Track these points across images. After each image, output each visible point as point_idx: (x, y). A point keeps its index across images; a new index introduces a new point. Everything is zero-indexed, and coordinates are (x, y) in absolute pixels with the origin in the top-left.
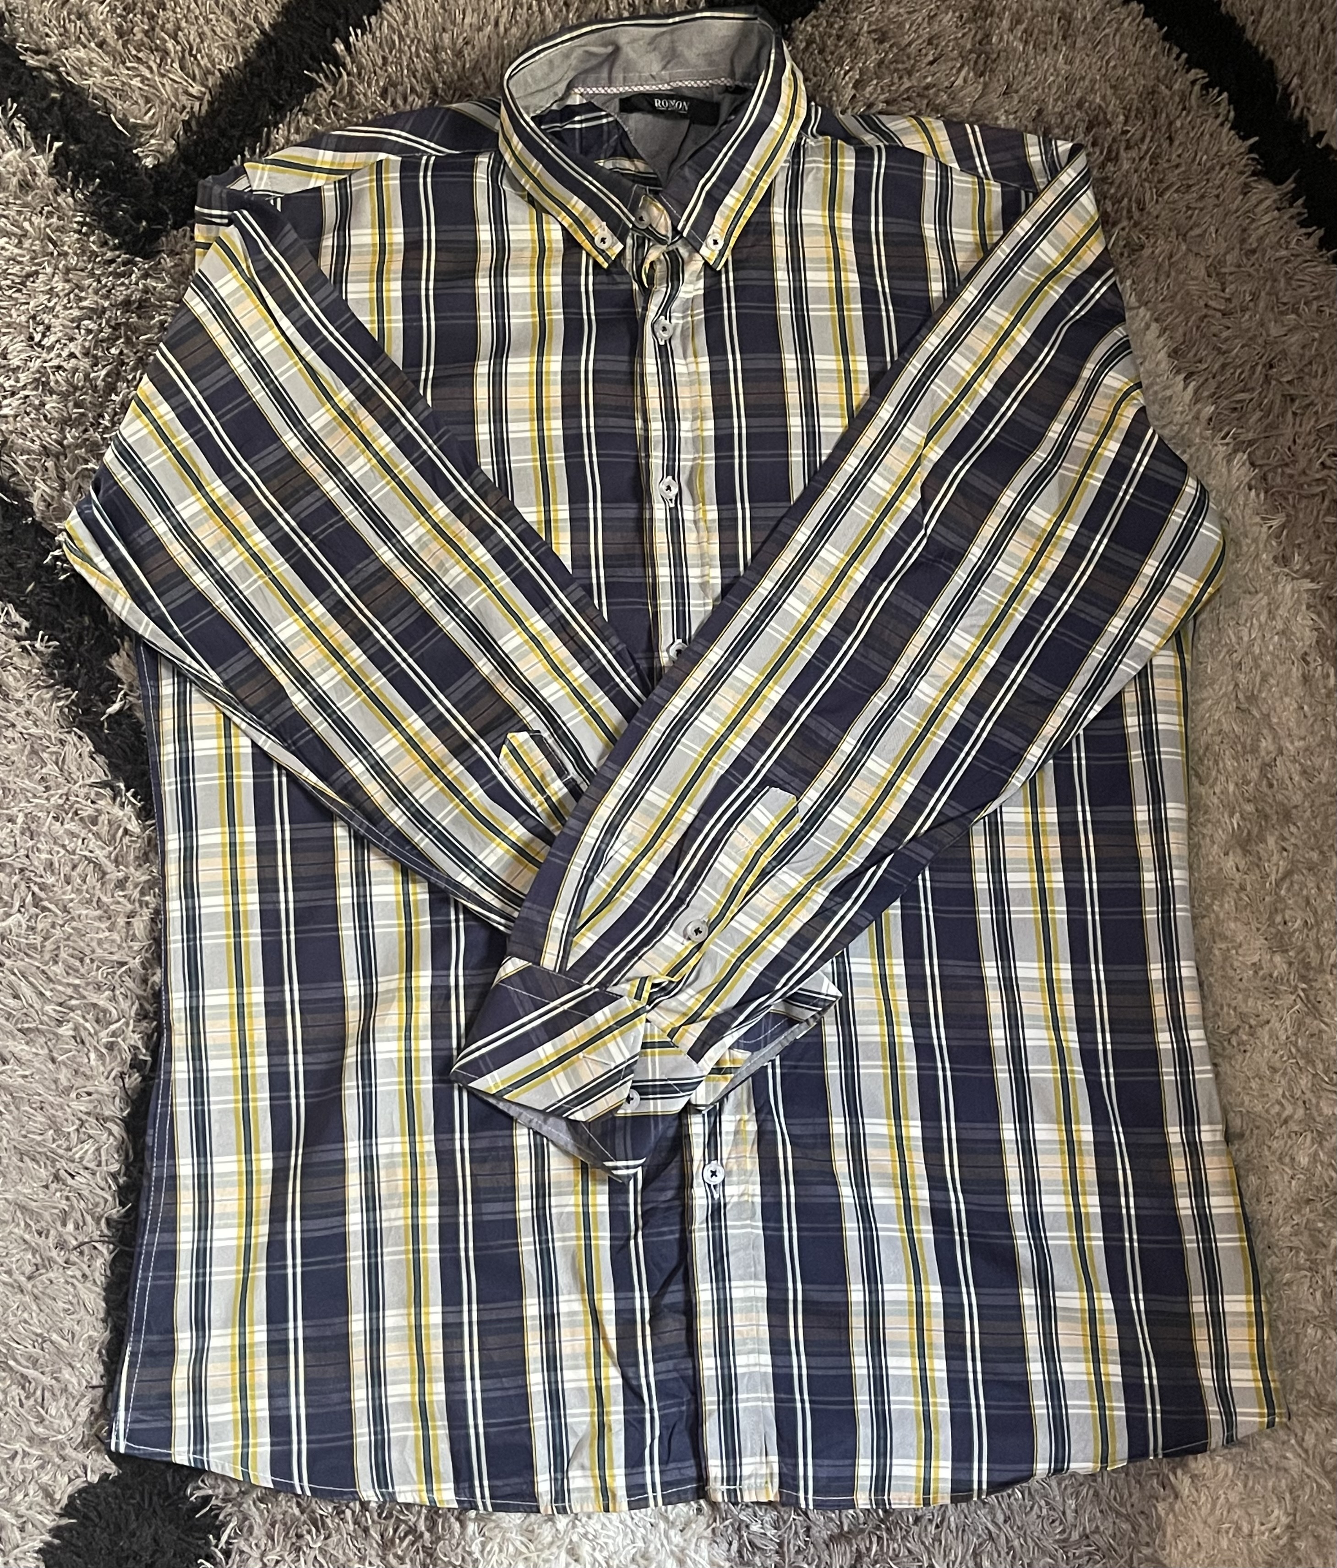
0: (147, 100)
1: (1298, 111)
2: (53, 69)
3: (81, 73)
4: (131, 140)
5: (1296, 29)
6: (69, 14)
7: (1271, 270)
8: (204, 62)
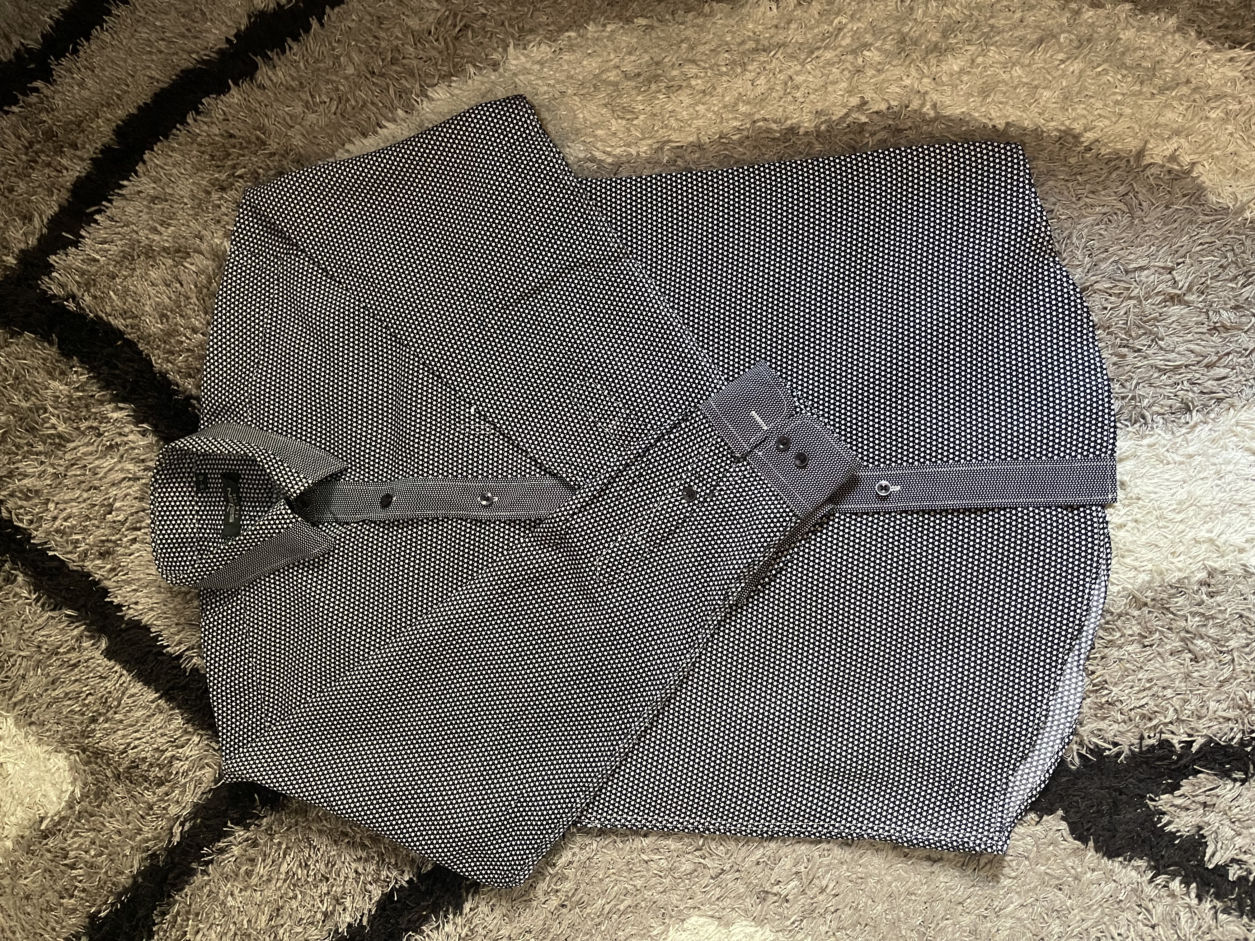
1: (212, 55)
5: (162, 56)
7: (313, 72)
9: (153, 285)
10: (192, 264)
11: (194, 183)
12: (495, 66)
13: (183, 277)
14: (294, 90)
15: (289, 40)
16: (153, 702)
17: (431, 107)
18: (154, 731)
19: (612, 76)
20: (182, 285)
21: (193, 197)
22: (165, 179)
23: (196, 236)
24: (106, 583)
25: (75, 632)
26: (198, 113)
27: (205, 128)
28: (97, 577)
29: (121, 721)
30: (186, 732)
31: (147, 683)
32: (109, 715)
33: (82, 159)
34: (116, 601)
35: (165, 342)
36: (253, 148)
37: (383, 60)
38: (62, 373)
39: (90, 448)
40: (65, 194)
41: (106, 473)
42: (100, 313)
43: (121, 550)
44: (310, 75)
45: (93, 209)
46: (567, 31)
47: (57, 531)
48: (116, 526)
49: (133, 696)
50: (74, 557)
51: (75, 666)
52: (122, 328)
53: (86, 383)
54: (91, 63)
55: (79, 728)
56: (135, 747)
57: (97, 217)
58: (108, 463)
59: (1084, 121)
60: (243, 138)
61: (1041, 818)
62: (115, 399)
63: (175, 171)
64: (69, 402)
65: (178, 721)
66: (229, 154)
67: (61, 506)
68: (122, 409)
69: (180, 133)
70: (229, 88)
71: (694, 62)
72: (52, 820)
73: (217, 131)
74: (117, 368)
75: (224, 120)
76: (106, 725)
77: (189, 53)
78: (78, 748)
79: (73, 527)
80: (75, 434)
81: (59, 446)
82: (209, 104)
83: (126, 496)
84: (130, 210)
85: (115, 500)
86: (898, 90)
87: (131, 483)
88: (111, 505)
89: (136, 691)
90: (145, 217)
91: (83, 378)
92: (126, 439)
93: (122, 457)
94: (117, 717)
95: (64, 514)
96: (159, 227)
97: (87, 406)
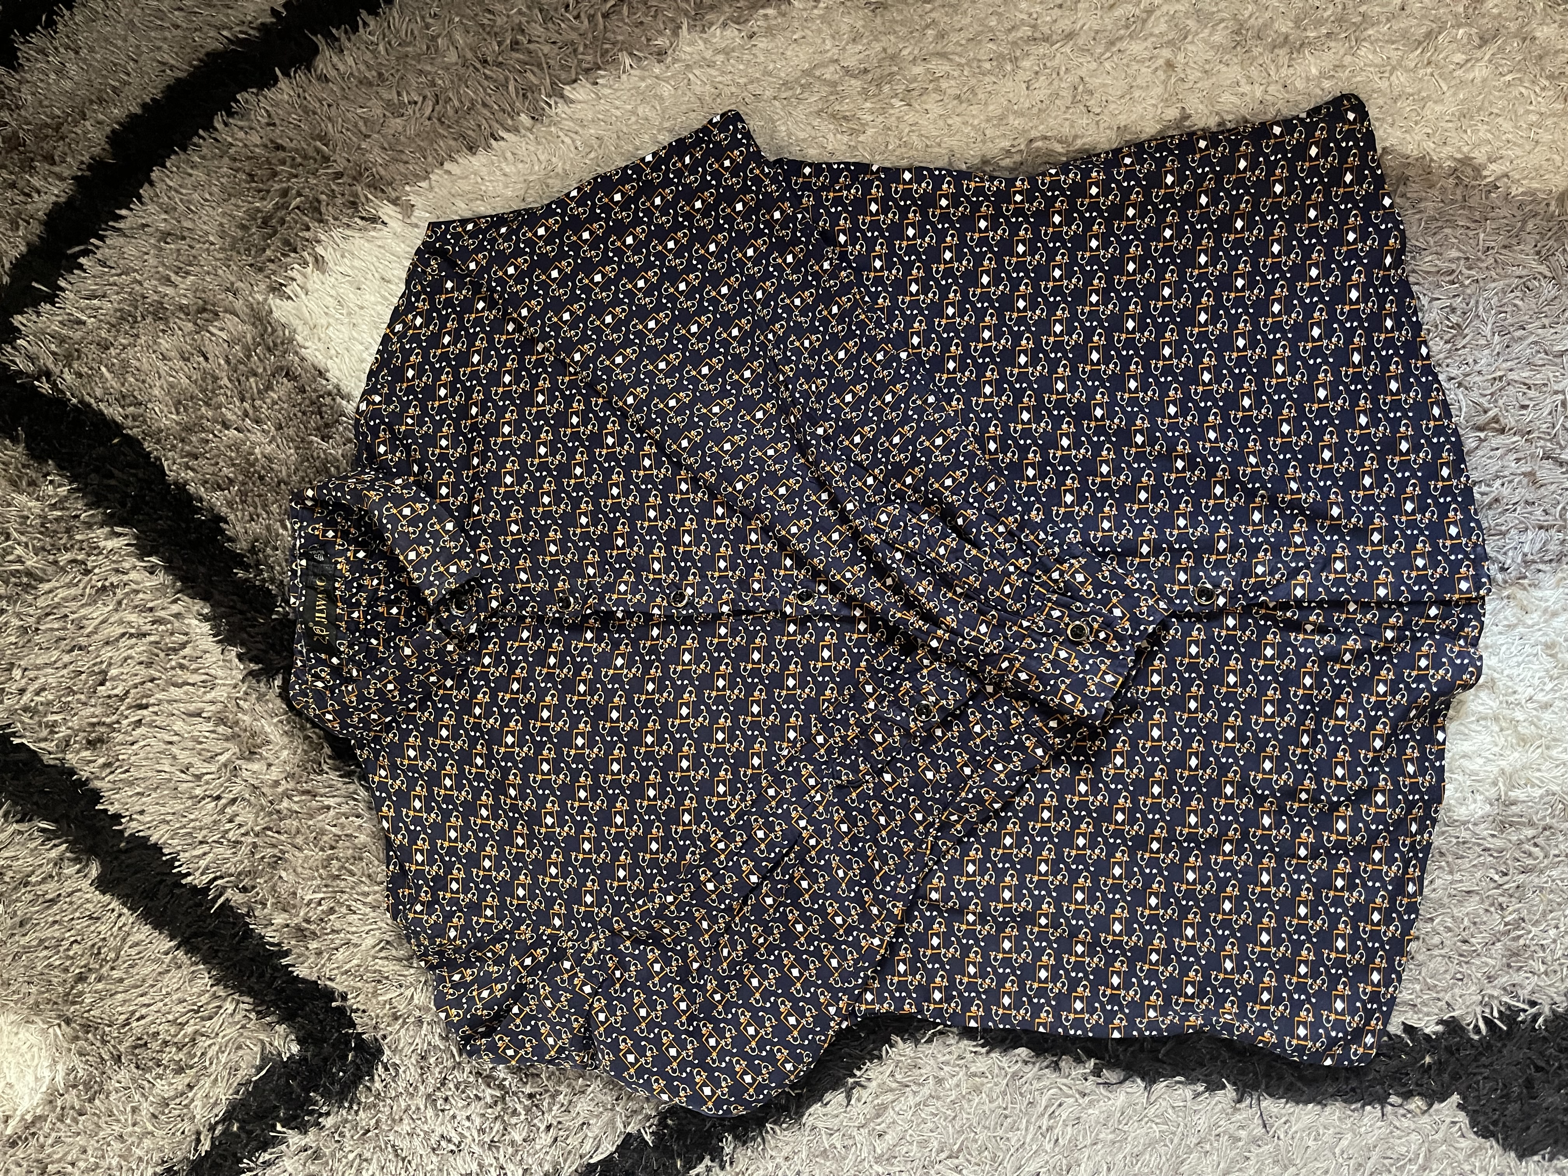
0: (239, 1047)
1: (251, 32)
2: (212, 1128)
3: (215, 1104)
4: (275, 1063)
5: (179, 32)
6: (163, 1113)
7: (398, 59)
8: (204, 999)
9: (164, 358)
10: (222, 329)
11: (224, 214)
12: (661, 54)
13: (210, 349)
14: (371, 84)
15: (364, 13)
16: (167, 953)
17: (568, 111)
18: (168, 994)
19: (829, 73)
20: (206, 359)
21: (222, 235)
22: (182, 207)
23: (228, 290)
24: (98, 784)
25: (54, 854)
26: (230, 114)
27: (241, 134)
28: (85, 775)
29: (121, 980)
30: (215, 997)
31: (158, 926)
32: (104, 971)
33: (62, 179)
34: (112, 810)
35: (183, 441)
36: (311, 164)
37: (500, 44)
38: (32, 483)
39: (73, 591)
40: (36, 228)
41: (96, 628)
42: (87, 398)
43: (119, 737)
44: (394, 63)
45: (77, 249)
46: (763, 7)
47: (26, 709)
48: (112, 703)
49: (137, 944)
50: (51, 746)
51: (53, 901)
52: (119, 419)
53: (66, 498)
54: (74, 41)
55: (60, 989)
56: (142, 1017)
57: (82, 260)
58: (99, 611)
59: (1488, 148)
60: (297, 151)
61: (1430, 1106)
62: (109, 521)
63: (196, 196)
64: (43, 525)
65: (205, 980)
66: (275, 174)
67: (31, 674)
68: (119, 535)
69: (205, 143)
70: (276, 80)
71: (943, 55)
72: (22, 1119)
73: (258, 141)
74: (111, 476)
75: (269, 124)
76: (100, 986)
77: (218, 29)
78: (59, 1017)
79: (49, 703)
80: (50, 569)
81: (27, 588)
82: (247, 102)
83: (126, 660)
84: (130, 250)
85: (110, 664)
86: (1233, 99)
87: (134, 641)
88: (104, 672)
89: (142, 937)
90: (152, 261)
91: (63, 491)
92: (125, 578)
93: (119, 603)
94: (116, 974)
95: (36, 685)
96: (173, 277)
97: (68, 531)
